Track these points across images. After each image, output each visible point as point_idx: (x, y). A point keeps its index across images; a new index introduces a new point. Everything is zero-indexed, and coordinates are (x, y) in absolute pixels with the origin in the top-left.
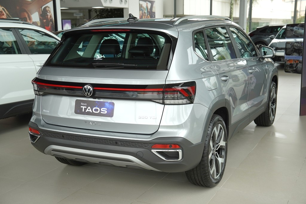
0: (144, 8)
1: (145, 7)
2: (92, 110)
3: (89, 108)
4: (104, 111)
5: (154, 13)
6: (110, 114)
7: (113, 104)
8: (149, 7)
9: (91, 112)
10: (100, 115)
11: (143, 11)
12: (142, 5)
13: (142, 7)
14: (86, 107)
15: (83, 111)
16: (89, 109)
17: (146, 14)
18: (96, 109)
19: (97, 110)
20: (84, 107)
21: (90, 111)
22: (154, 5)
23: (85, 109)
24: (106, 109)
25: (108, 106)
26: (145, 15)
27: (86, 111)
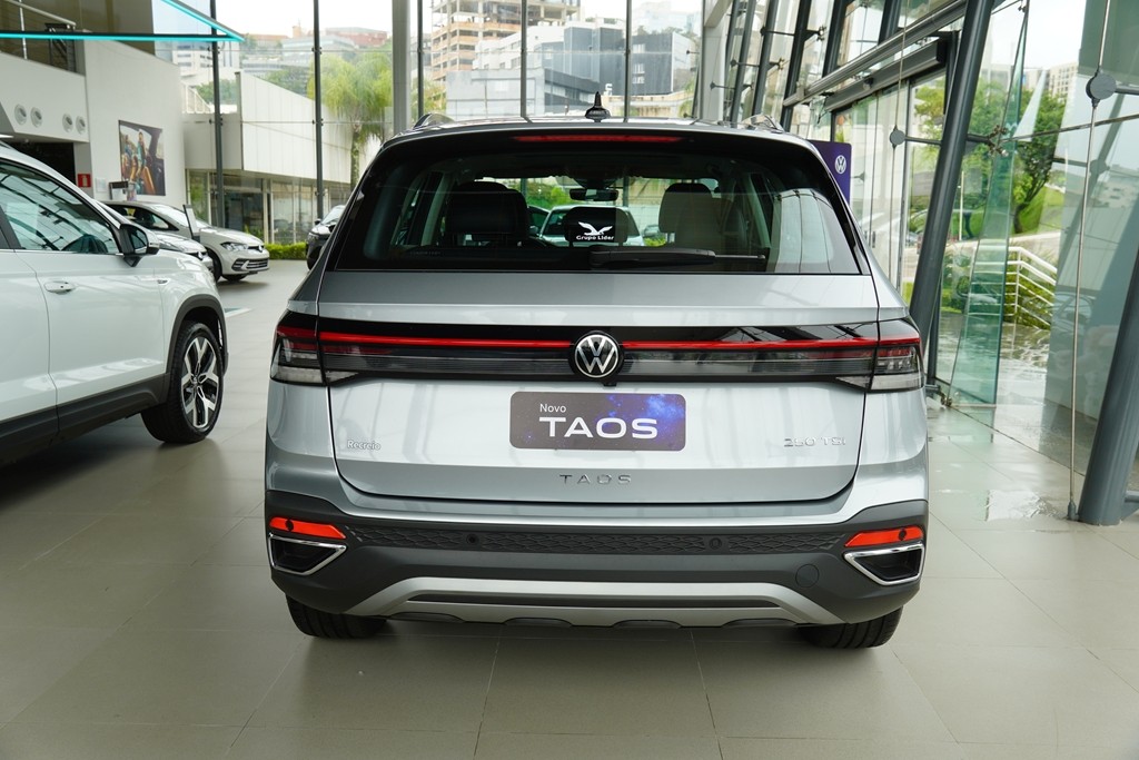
0: (133, 145)
1: (136, 145)
2: (593, 430)
3: (579, 420)
4: (645, 427)
5: (162, 161)
6: (672, 437)
7: (680, 401)
8: (147, 146)
9: (590, 435)
10: (628, 444)
11: (130, 155)
12: (127, 137)
13: (127, 143)
14: (564, 420)
15: (552, 434)
16: (579, 427)
17: (140, 165)
18: (612, 424)
19: (614, 428)
20: (553, 421)
21: (586, 431)
22: (160, 141)
23: (562, 428)
24: (654, 422)
25: (662, 410)
26: (137, 166)
27: (568, 435)
